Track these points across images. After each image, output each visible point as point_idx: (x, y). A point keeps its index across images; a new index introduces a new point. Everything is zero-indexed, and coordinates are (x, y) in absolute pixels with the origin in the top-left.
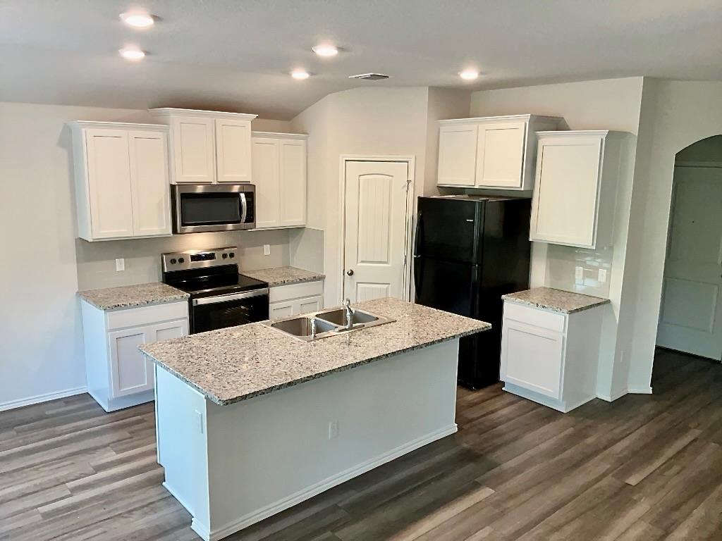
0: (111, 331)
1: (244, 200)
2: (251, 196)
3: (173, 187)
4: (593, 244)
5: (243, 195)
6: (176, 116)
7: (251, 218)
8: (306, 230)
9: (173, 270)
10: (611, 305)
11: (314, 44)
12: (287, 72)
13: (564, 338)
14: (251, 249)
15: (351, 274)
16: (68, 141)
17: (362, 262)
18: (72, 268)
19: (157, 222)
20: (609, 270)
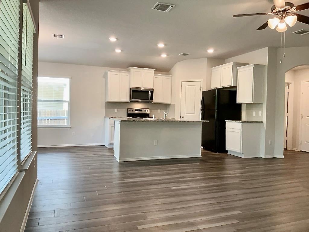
0: (111, 124)
1: (150, 94)
2: (152, 92)
3: (130, 89)
4: (252, 101)
5: (150, 92)
6: (132, 69)
7: (152, 98)
8: (171, 105)
9: (130, 113)
10: (263, 124)
11: (158, 43)
12: (160, 55)
13: (241, 131)
14: (154, 110)
15: (183, 117)
16: (105, 76)
17: (186, 114)
18: (103, 110)
19: (126, 98)
20: (262, 112)
